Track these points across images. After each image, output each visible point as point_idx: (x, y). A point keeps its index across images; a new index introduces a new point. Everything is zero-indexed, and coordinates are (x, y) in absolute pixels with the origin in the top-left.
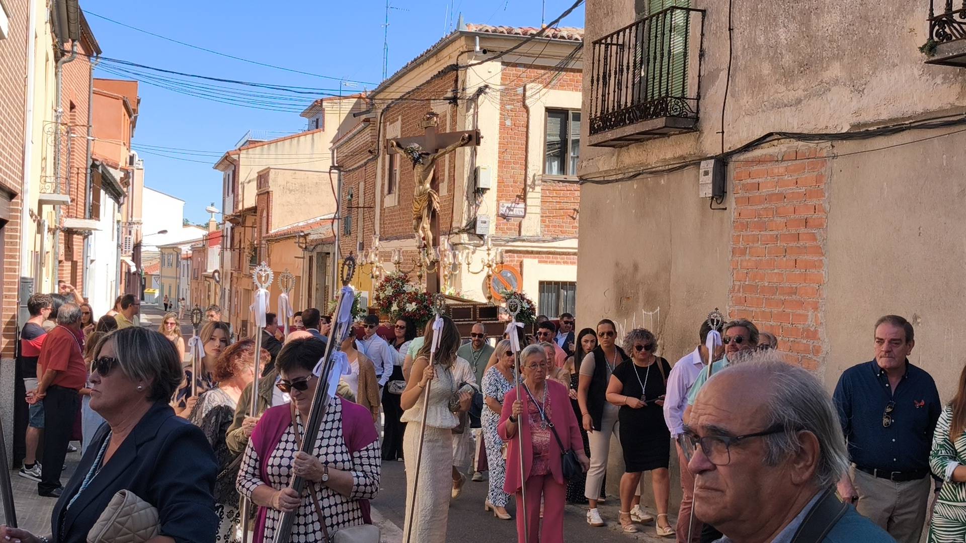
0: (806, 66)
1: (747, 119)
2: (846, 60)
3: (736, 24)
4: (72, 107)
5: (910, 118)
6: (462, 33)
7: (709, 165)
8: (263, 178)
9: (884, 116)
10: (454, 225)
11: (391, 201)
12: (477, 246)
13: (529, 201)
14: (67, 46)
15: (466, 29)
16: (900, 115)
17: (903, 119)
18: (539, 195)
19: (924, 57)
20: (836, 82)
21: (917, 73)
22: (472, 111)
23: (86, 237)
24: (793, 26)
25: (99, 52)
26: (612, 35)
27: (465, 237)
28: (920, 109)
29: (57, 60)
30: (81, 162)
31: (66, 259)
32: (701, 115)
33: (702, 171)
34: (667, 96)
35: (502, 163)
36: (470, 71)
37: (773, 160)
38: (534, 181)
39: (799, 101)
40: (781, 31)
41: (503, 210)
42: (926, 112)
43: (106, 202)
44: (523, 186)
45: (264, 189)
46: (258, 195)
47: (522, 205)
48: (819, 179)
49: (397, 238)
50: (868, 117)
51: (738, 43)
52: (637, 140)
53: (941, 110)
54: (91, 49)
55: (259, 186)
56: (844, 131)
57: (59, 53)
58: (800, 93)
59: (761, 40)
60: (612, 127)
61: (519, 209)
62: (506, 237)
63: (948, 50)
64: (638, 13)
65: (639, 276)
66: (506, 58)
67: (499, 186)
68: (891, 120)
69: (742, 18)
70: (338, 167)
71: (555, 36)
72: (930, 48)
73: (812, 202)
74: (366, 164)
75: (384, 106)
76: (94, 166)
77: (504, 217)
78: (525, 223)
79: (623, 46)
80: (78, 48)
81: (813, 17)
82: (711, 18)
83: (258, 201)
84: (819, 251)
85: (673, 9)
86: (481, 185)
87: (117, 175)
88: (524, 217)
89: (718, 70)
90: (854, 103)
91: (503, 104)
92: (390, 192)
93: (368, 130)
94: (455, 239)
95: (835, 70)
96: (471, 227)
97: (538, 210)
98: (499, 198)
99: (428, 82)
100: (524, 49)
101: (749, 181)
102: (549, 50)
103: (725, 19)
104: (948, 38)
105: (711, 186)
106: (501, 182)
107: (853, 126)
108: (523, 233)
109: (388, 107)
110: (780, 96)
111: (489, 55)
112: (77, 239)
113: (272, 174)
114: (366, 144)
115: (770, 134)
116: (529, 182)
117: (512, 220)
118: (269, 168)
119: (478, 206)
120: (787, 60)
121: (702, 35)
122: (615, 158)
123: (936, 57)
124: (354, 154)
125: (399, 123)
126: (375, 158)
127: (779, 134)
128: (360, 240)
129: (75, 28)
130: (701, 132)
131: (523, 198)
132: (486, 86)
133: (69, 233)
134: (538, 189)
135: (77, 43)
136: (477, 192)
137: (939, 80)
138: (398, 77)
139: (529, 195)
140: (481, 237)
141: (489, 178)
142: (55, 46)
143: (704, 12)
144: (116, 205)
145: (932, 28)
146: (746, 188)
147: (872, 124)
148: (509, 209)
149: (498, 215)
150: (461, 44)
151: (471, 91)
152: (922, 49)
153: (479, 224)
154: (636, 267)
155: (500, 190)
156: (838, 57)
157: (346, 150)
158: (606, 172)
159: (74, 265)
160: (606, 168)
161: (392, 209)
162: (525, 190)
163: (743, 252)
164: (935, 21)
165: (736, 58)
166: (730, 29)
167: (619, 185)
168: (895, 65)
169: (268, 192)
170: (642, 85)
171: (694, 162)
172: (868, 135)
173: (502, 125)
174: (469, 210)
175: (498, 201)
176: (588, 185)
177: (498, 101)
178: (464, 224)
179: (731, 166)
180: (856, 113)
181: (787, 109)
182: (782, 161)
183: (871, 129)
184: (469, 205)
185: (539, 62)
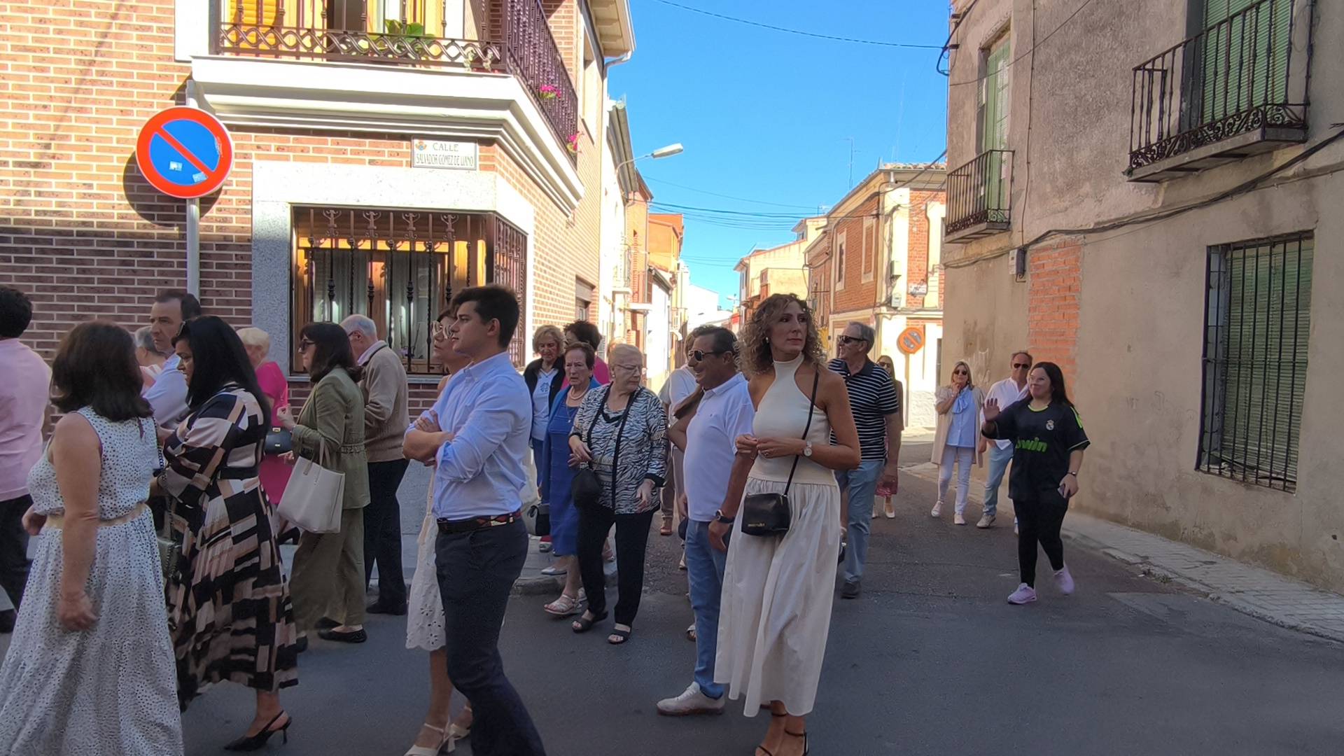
0: (1071, 186)
1: (1038, 222)
2: (1092, 181)
3: (1032, 159)
4: (635, 233)
5: (1126, 217)
6: (881, 171)
7: (1014, 253)
8: (764, 275)
9: (1112, 218)
10: (878, 301)
11: (840, 286)
12: (892, 315)
13: (930, 283)
14: (631, 196)
15: (884, 168)
16: (1121, 216)
17: (1123, 218)
18: (937, 279)
19: (1126, 178)
20: (1087, 195)
21: (1132, 188)
22: (888, 223)
23: (645, 315)
24: (1063, 159)
25: (652, 198)
26: (958, 170)
27: (884, 309)
28: (1132, 211)
29: (625, 205)
30: (641, 268)
31: (633, 329)
32: (1012, 220)
33: (1010, 258)
34: (988, 208)
35: (911, 258)
36: (886, 196)
37: (1050, 248)
38: (933, 269)
39: (1066, 209)
40: (1057, 163)
41: (912, 290)
42: (1136, 213)
43: (657, 290)
44: (925, 273)
45: (764, 283)
46: (762, 287)
47: (925, 286)
48: (1077, 260)
49: (844, 312)
50: (1104, 218)
51: (1033, 172)
52: (975, 238)
53: (1143, 212)
54: (646, 196)
55: (762, 281)
56: (1091, 227)
57: (626, 201)
58: (1067, 204)
59: (1046, 169)
60: (957, 230)
61: (922, 289)
62: (914, 309)
63: (1139, 173)
64: (977, 153)
65: (977, 330)
66: (913, 185)
67: (908, 273)
68: (1117, 219)
69: (1035, 156)
70: (810, 265)
71: (937, 168)
72: (1130, 172)
73: (1074, 275)
74: (825, 262)
75: (836, 222)
76: (650, 270)
77: (913, 294)
78: (927, 298)
79: (968, 175)
80: (638, 196)
81: (1075, 153)
82: (1018, 156)
83: (761, 291)
84: (1077, 307)
85: (992, 151)
86: (896, 273)
87: (667, 276)
88: (926, 294)
89: (1022, 190)
90: (1096, 209)
91: (911, 216)
92: (839, 281)
93: (826, 239)
94: (877, 311)
95: (1087, 188)
96: (889, 300)
97: (937, 289)
98: (909, 281)
99: (862, 204)
100: (918, 178)
101: (1039, 262)
102: (935, 178)
103: (1026, 157)
104: (1139, 165)
105: (1015, 267)
106: (910, 271)
107: (1097, 224)
108: (926, 305)
109: (839, 223)
110: (1056, 206)
111: (899, 184)
112: (639, 317)
113: (769, 272)
114: (824, 249)
115: (1049, 232)
116: (930, 269)
117: (917, 297)
118: (767, 269)
119: (893, 287)
120: (1060, 182)
121: (1013, 167)
122: (963, 251)
123: (1133, 178)
124: (818, 256)
125: (845, 233)
126: (830, 258)
127: (1056, 231)
128: (822, 314)
129: (636, 185)
130: (1012, 232)
131: (925, 281)
132: (899, 205)
133: (634, 312)
134: (936, 274)
135: (637, 194)
136: (892, 278)
137: (1143, 193)
138: (844, 202)
139: (930, 279)
140: (895, 308)
141: (901, 268)
142: (623, 197)
143: (1014, 152)
144: (667, 296)
145: (1131, 159)
146: (1037, 267)
147: (1105, 222)
148: (916, 288)
149: (908, 294)
150: (881, 177)
151: (888, 209)
152: (1123, 173)
153: (893, 300)
154: (975, 323)
155: (909, 276)
156: (1089, 179)
157: (813, 253)
158: (959, 260)
159: (638, 333)
160: (958, 258)
161: (840, 292)
162: (927, 275)
163: (1035, 309)
164: (1134, 155)
165: (1032, 181)
166: (1028, 163)
167: (966, 269)
168: (1120, 183)
169: (767, 285)
170: (980, 201)
171: (1003, 253)
172: (1105, 229)
173: (911, 231)
174: (887, 291)
175: (908, 284)
176: (949, 269)
177: (907, 213)
178: (884, 299)
179: (1028, 254)
180: (1098, 216)
181: (1060, 214)
182: (1057, 248)
183: (1106, 225)
184: (887, 287)
185: (928, 186)
